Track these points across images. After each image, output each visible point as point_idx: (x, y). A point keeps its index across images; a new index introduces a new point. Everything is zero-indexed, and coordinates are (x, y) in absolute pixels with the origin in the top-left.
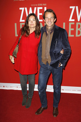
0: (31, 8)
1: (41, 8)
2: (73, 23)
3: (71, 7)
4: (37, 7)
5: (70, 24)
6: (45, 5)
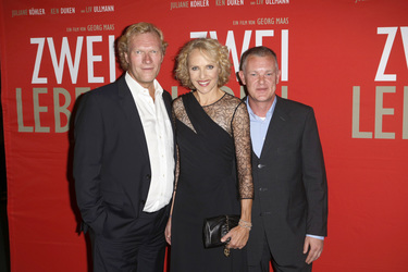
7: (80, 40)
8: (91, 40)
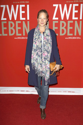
0: (12, 6)
1: (24, 6)
2: (57, 22)
3: (54, 5)
4: (19, 4)
5: (54, 22)
6: (28, 2)
7: (18, 6)
8: (21, 6)
